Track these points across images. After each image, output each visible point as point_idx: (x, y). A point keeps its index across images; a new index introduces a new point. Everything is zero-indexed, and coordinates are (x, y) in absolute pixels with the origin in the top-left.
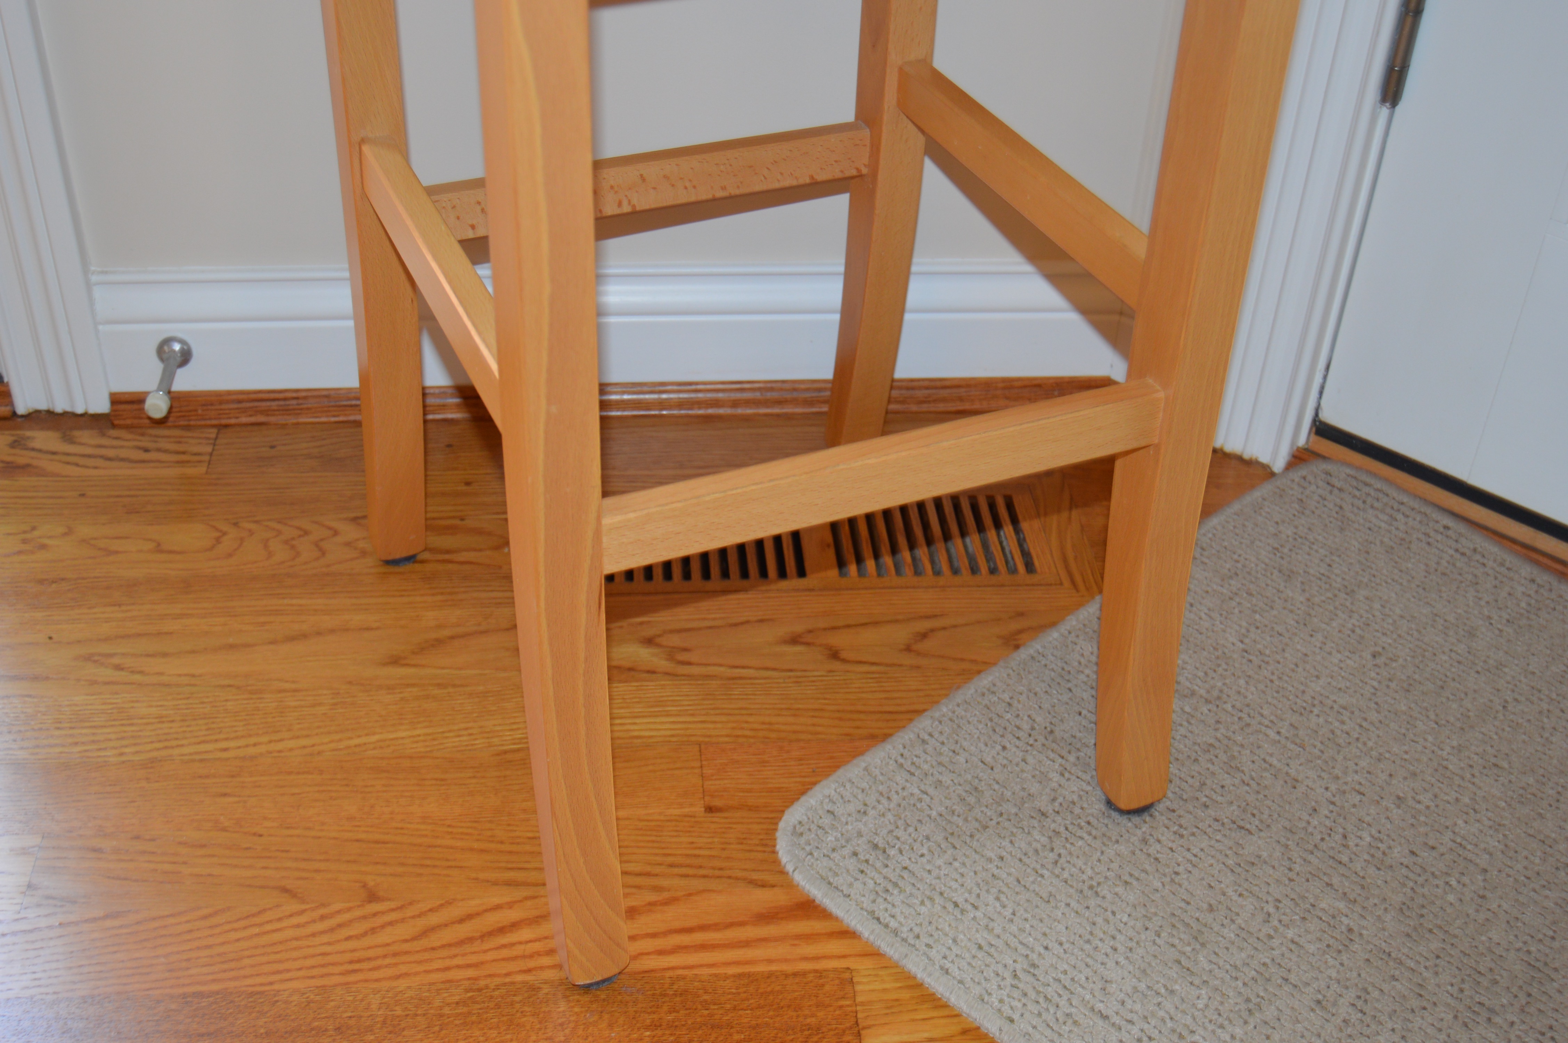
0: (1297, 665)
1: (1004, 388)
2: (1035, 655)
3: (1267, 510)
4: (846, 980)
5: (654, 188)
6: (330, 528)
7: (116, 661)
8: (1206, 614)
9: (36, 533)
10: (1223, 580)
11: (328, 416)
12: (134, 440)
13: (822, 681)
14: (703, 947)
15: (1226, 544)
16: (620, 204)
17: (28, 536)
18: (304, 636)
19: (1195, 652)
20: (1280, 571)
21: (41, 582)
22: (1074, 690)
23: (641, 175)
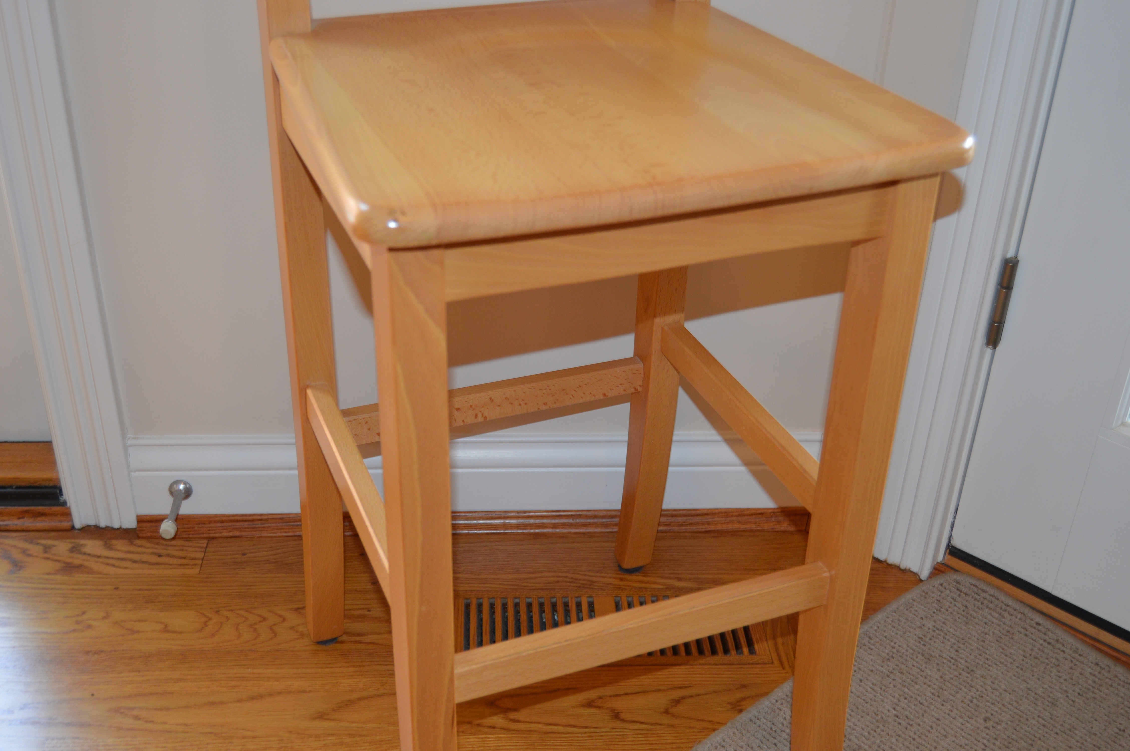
0: (932, 727)
1: (738, 516)
2: (753, 718)
3: (916, 608)
6: (280, 616)
7: (135, 713)
8: (870, 688)
9: (85, 617)
10: (883, 662)
11: (281, 532)
12: (152, 548)
13: (607, 735)
15: (885, 634)
16: (476, 416)
17: (80, 618)
18: (260, 697)
19: (862, 717)
20: (923, 655)
21: (87, 653)
22: (778, 744)
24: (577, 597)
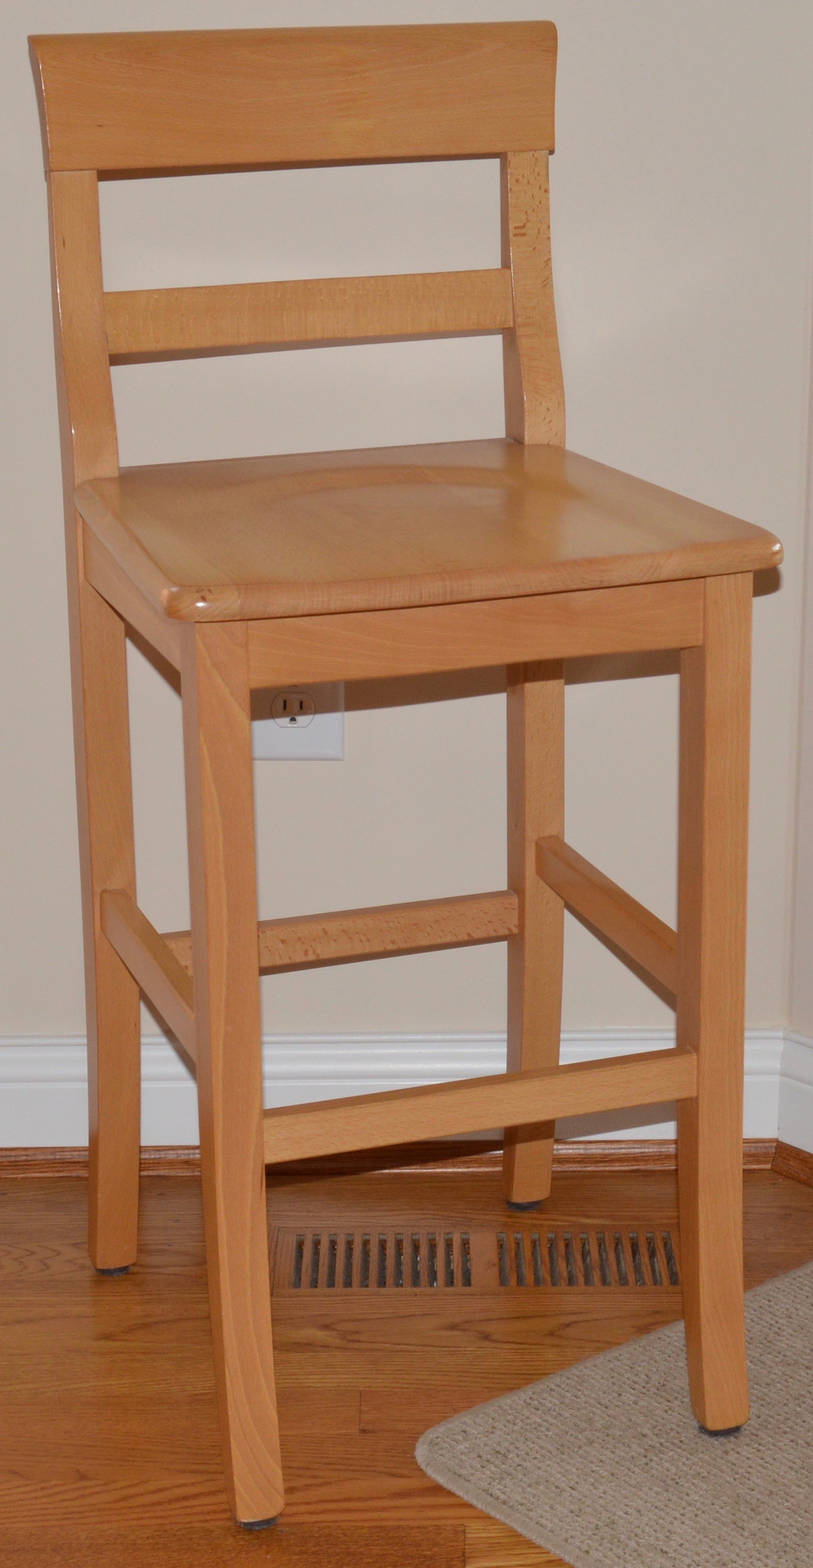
4: (460, 1532)
5: (335, 941)
6: (54, 1251)
13: (472, 1354)
14: (348, 1511)
16: (306, 953)
18: (31, 1320)
23: (324, 929)
24: (448, 1234)
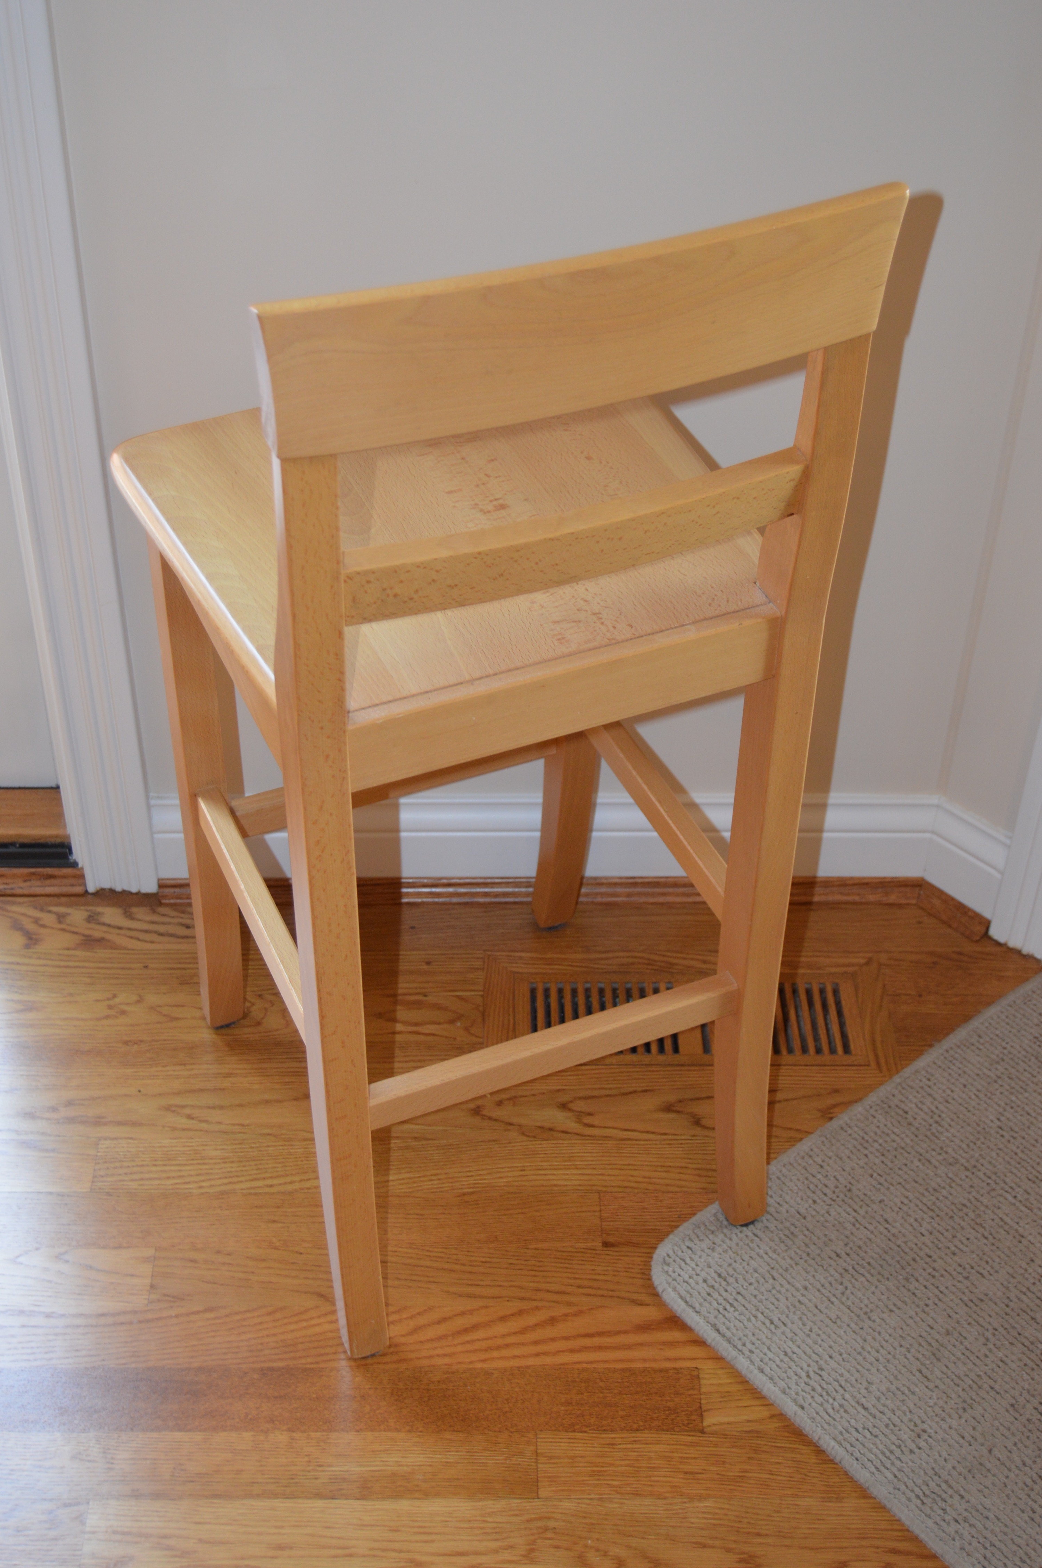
0: (1037, 1141)
1: (840, 886)
2: (844, 1125)
3: (1034, 1002)
4: (695, 1376)
7: (187, 1111)
8: (975, 1094)
9: (117, 1000)
10: (991, 1065)
12: (178, 917)
13: (687, 1143)
14: (600, 1348)
15: (997, 1032)
17: (111, 1003)
19: (962, 1127)
20: (1037, 1058)
21: (126, 1043)
22: (870, 1156)
24: (655, 983)
